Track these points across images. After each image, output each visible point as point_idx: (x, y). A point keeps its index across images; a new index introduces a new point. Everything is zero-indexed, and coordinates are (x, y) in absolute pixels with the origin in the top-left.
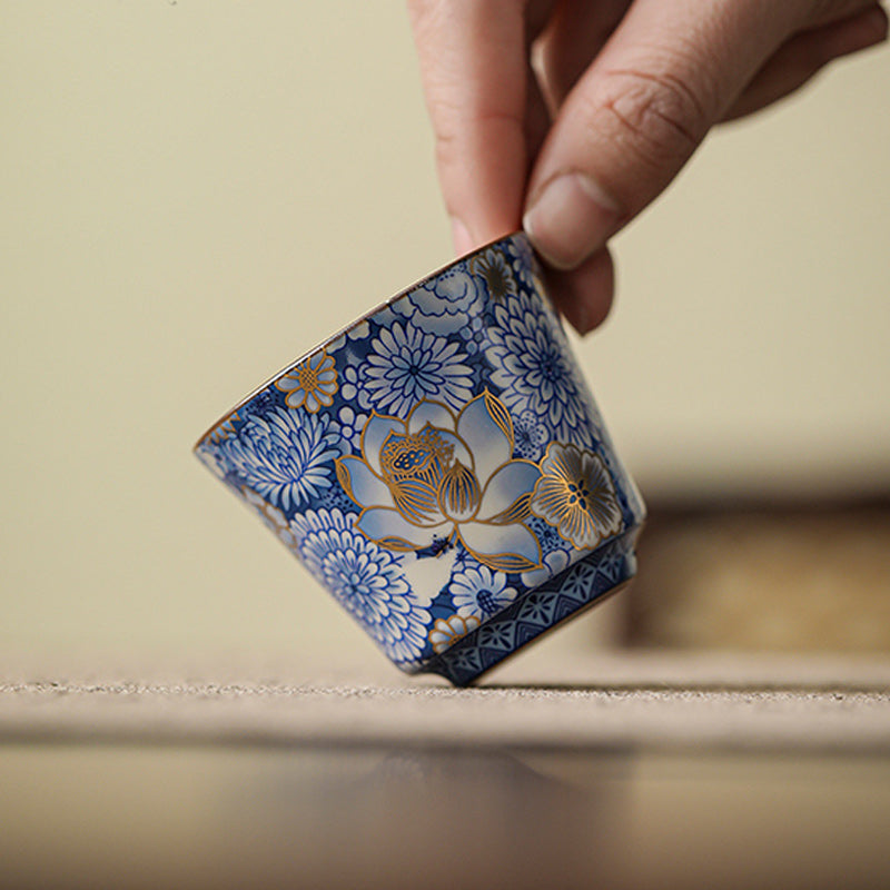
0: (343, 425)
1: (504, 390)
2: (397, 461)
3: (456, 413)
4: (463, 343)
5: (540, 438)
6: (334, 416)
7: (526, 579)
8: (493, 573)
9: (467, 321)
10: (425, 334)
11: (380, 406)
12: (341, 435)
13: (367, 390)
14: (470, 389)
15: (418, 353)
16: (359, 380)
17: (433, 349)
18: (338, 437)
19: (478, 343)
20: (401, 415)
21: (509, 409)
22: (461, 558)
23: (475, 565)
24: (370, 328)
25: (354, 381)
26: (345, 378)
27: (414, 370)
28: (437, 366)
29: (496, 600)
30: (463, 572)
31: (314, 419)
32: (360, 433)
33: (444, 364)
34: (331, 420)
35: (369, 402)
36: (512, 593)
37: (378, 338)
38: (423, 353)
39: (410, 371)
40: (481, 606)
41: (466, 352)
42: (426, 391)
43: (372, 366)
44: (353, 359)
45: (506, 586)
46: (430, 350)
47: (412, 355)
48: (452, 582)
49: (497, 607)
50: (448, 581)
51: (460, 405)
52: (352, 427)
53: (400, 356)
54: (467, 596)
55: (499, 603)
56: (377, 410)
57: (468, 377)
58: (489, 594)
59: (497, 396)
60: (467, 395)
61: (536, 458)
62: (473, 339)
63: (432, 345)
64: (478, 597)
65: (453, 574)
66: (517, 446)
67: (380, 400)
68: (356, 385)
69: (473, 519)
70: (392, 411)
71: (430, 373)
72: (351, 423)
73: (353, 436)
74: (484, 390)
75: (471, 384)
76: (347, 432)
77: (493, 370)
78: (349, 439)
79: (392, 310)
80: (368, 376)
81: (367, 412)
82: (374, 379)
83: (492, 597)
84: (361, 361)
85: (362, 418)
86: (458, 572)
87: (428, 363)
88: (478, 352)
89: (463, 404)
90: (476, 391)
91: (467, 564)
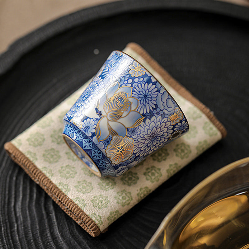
0: (127, 81)
1: (145, 123)
2: (120, 97)
3: (136, 110)
4: (155, 109)
5: (134, 136)
6: (129, 78)
7: (95, 138)
8: (95, 128)
9: (162, 109)
10: (156, 97)
11: (134, 89)
12: (125, 81)
13: (138, 85)
14: (143, 113)
15: (150, 97)
16: (140, 82)
17: (152, 101)
18: (124, 80)
19: (156, 114)
20: (133, 95)
21: (140, 125)
22: (97, 119)
23: (96, 123)
24: (155, 82)
25: (140, 81)
26: (140, 78)
27: (146, 96)
28: (148, 103)
29: (87, 131)
30: (93, 121)
31: (128, 73)
32: (126, 86)
33: (149, 104)
34: (128, 77)
35: (135, 86)
36: (90, 135)
37: (153, 85)
38: (151, 98)
39: (145, 95)
40: (85, 127)
41: (153, 110)
42: (141, 101)
43: (145, 85)
44: (145, 79)
45: (92, 133)
46: (152, 100)
47: (150, 95)
48: (90, 118)
49: (86, 132)
50: (90, 117)
51: (139, 111)
52: (127, 83)
53: (149, 92)
54: (87, 123)
55: (87, 132)
56: (133, 89)
57: (147, 112)
58: (89, 129)
59: (143, 121)
60: (142, 113)
61: (128, 135)
62: (157, 112)
63: (153, 100)
64: (87, 126)
65: (92, 118)
66: (130, 129)
67: (136, 89)
68: (139, 81)
69: (108, 120)
70: (134, 93)
71: (146, 101)
72: (128, 83)
73: (125, 84)
74: (144, 117)
75: (145, 113)
76: (126, 82)
77: (150, 119)
78: (124, 83)
79: (161, 87)
80: (142, 84)
81: (132, 86)
82: (141, 86)
83: (88, 130)
84: (145, 81)
85: (130, 85)
86: (93, 119)
87: (148, 100)
88: (154, 114)
89: (139, 112)
90: (143, 115)
91: (96, 121)
